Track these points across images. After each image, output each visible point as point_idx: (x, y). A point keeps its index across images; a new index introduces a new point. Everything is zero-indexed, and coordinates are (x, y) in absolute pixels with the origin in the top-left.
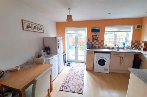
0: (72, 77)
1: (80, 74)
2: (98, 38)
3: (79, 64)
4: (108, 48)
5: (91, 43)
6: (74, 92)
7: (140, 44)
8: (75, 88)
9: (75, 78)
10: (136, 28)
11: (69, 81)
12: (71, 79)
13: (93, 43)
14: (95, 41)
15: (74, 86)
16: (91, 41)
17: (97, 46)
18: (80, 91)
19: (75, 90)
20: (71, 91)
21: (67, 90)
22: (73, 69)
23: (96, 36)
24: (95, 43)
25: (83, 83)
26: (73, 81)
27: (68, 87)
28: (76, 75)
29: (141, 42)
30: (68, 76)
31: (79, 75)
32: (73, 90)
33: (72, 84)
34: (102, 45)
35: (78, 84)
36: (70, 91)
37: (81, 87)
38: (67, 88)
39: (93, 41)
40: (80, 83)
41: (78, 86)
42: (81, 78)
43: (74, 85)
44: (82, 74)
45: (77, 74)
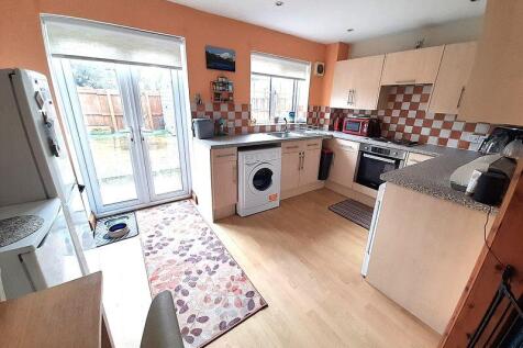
0: (184, 277)
1: (204, 248)
2: (231, 94)
3: (172, 212)
4: (262, 130)
5: (211, 114)
6: (237, 322)
7: (322, 115)
8: (226, 305)
9: (200, 272)
10: (316, 72)
11: (186, 299)
12: (186, 286)
13: (217, 115)
14: (224, 108)
15: (217, 301)
16: (209, 107)
17: (230, 125)
18: (251, 304)
19: (235, 313)
20: (225, 329)
21: (205, 337)
22: (156, 240)
23: (224, 84)
24: (225, 116)
25: (239, 272)
26: (203, 288)
27: (198, 325)
28: (194, 259)
29: (323, 110)
30: (158, 282)
31: (202, 253)
32: (229, 320)
33: (206, 299)
34: (245, 123)
35: (228, 286)
36: (219, 332)
37: (246, 288)
38: (197, 332)
39: (217, 107)
40: (232, 278)
41: (233, 294)
42: (218, 259)
43: (213, 298)
44: (214, 241)
45: (194, 250)
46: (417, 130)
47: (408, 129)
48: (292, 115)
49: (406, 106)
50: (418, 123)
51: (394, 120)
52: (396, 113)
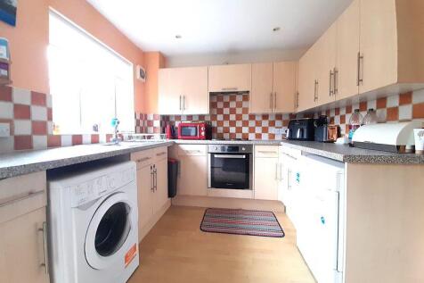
7: (151, 123)
10: (138, 75)
29: (151, 117)
34: (41, 128)
46: (239, 130)
47: (233, 130)
48: (116, 122)
49: (226, 111)
50: (239, 124)
51: (220, 123)
52: (220, 117)
